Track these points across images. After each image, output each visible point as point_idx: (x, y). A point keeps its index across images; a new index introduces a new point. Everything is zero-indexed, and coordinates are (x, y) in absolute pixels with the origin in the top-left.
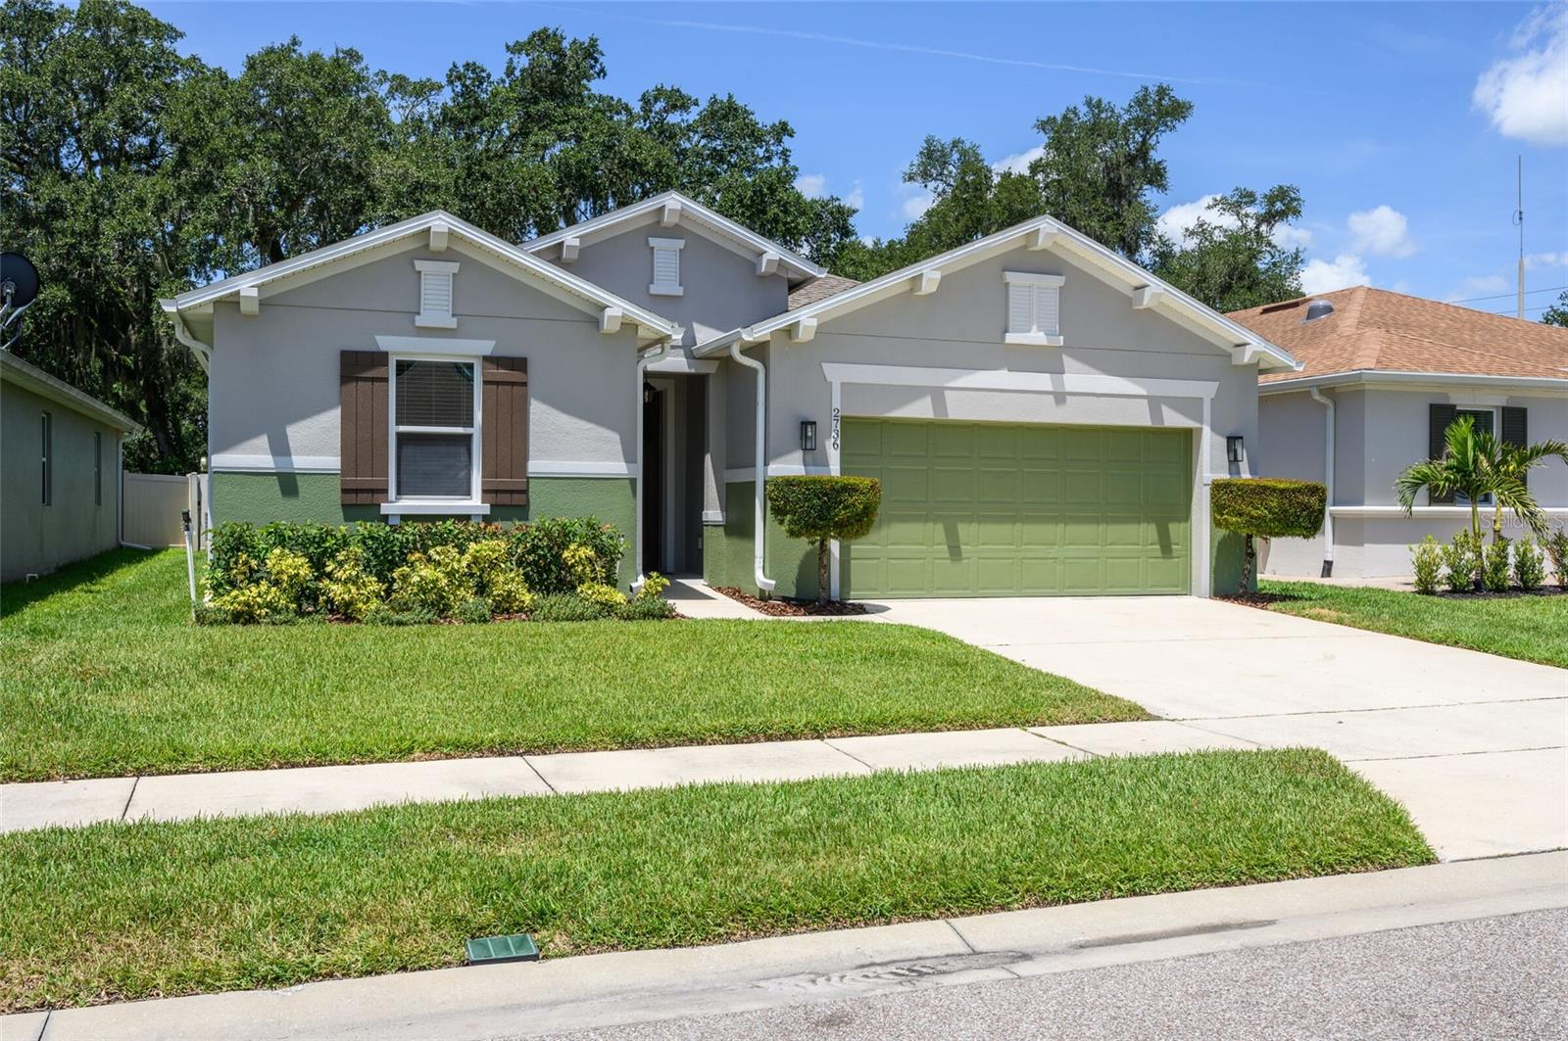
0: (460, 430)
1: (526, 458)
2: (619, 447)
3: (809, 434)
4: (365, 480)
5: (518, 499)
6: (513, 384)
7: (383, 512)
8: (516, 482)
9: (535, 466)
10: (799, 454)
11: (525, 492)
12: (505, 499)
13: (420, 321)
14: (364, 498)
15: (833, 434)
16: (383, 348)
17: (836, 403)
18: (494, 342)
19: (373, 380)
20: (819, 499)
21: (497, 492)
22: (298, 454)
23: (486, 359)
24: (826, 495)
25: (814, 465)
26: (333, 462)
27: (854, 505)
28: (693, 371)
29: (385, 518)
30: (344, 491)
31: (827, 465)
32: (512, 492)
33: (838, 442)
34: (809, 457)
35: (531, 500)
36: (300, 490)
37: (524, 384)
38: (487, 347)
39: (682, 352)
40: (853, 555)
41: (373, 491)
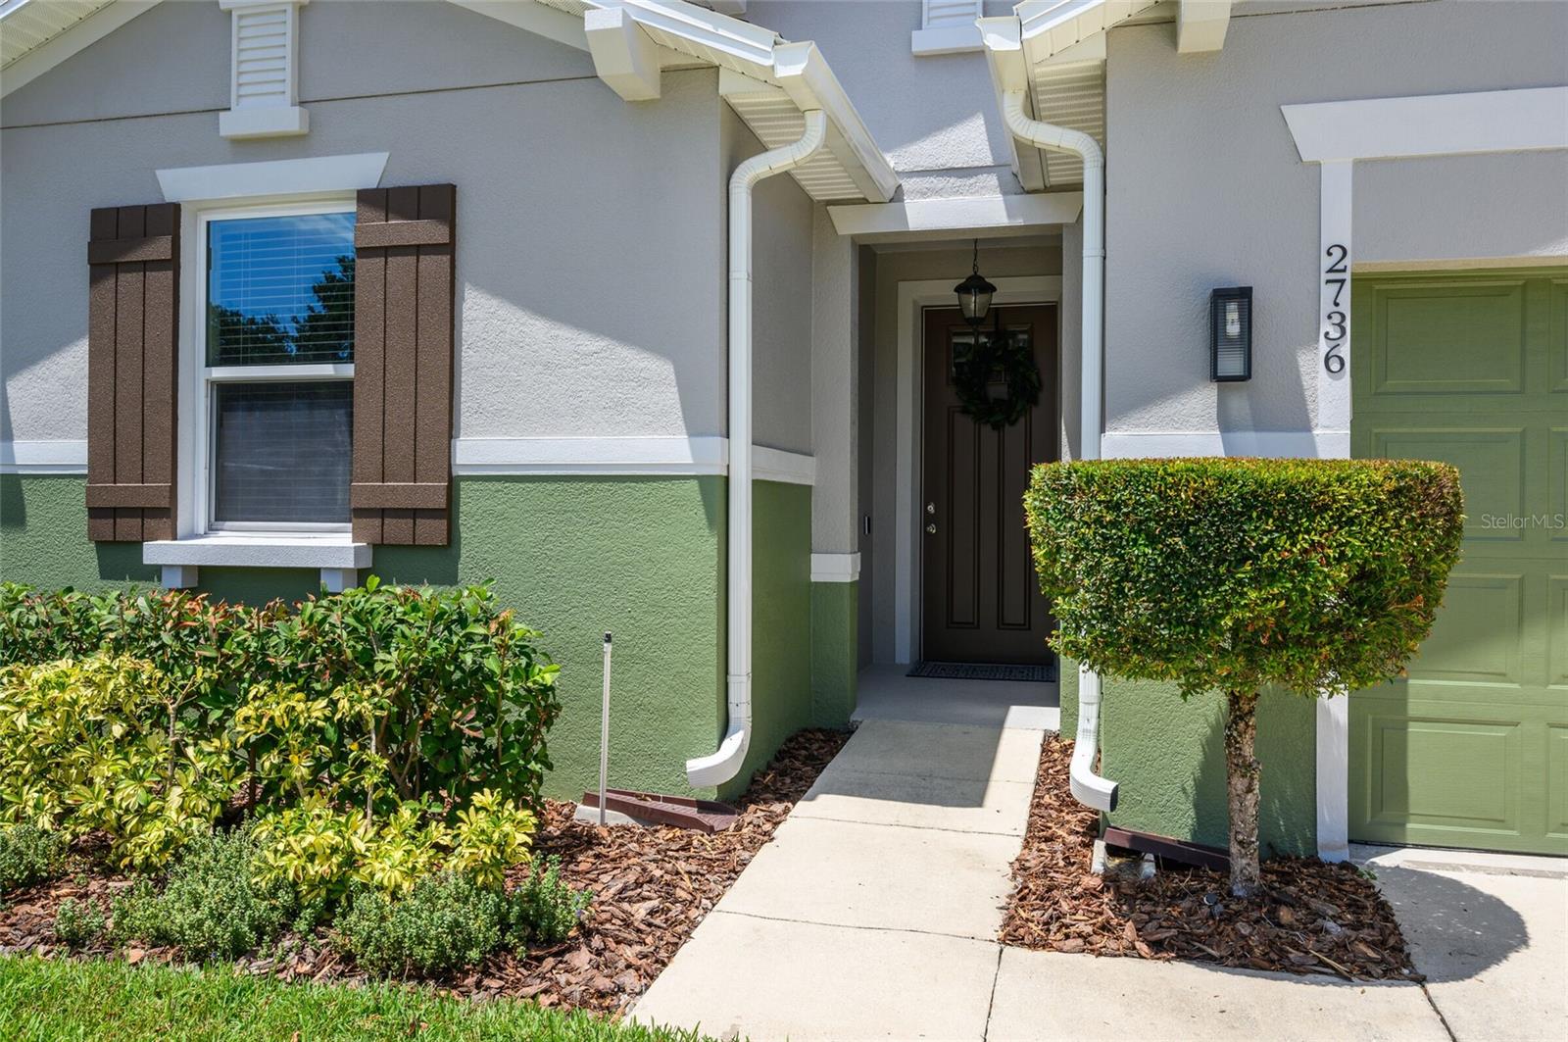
0: (325, 371)
1: (451, 431)
2: (672, 396)
3: (1233, 329)
4: (128, 489)
5: (431, 531)
6: (418, 250)
7: (146, 561)
8: (430, 491)
9: (472, 450)
10: (1206, 397)
11: (448, 513)
12: (398, 530)
13: (231, 125)
14: (128, 527)
15: (1326, 327)
16: (169, 198)
17: (1338, 225)
18: (387, 155)
19: (145, 266)
20: (1152, 540)
21: (383, 513)
22: (24, 435)
23: (365, 197)
24: (1183, 527)
25: (1259, 426)
26: (71, 450)
27: (1303, 567)
28: (1020, 222)
29: (155, 572)
30: (95, 513)
31: (1302, 424)
32: (415, 513)
33: (1345, 351)
34: (1239, 403)
35: (465, 534)
36: (30, 511)
37: (449, 248)
38: (369, 169)
39: (992, 180)
40: (1414, 707)
41: (142, 513)
